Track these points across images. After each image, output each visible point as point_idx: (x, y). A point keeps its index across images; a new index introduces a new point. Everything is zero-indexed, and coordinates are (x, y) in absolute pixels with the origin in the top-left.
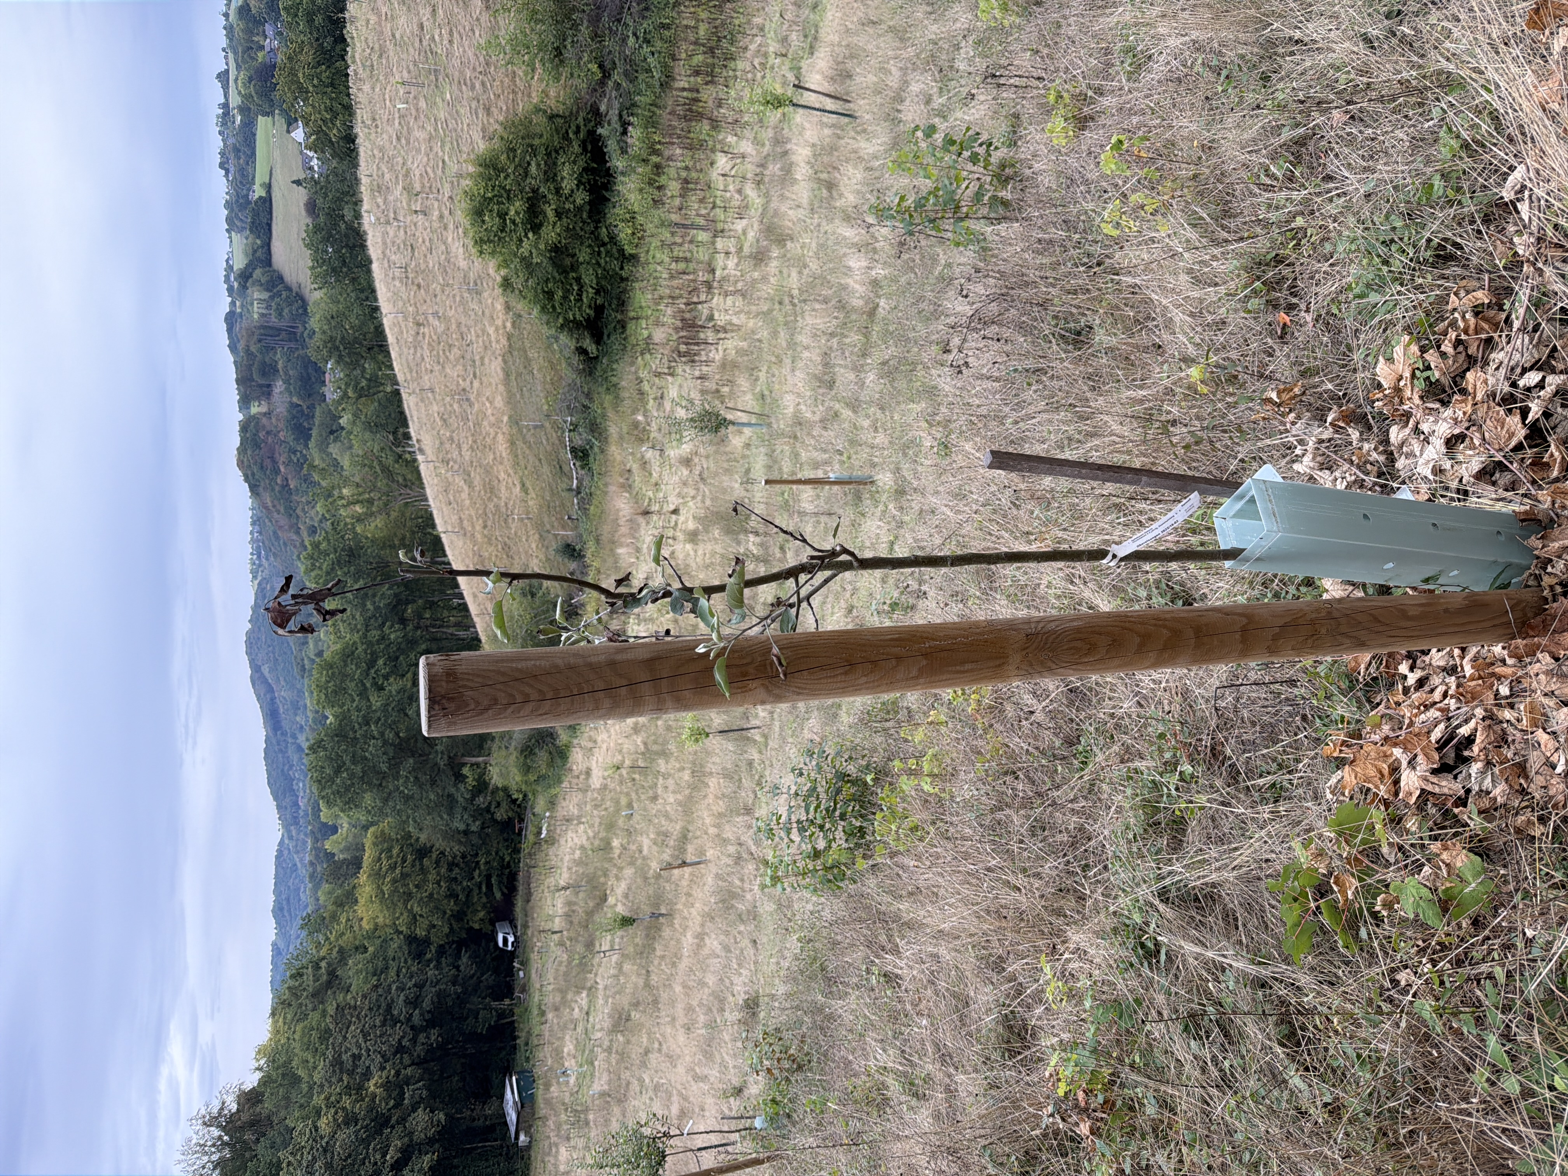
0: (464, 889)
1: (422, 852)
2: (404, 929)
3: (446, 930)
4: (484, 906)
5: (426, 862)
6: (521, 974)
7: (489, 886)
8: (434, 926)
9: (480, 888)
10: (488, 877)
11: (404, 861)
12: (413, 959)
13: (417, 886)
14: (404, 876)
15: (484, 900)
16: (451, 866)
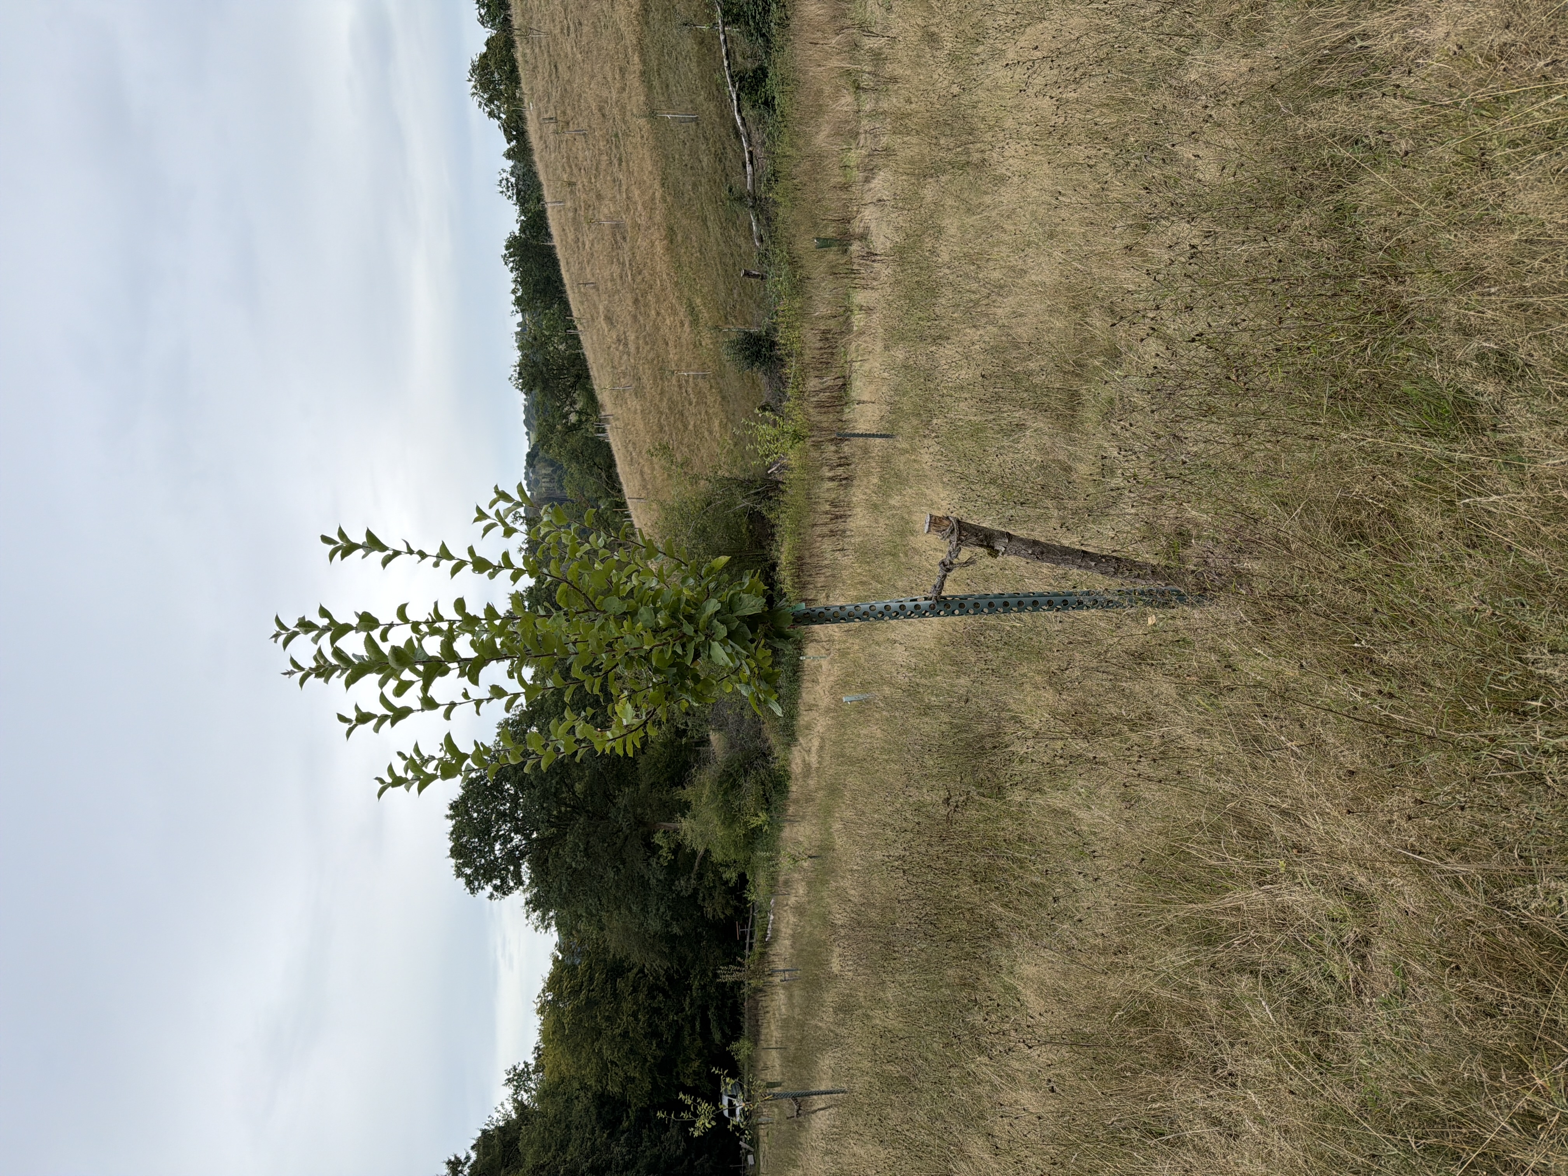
0: (670, 1026)
1: (617, 970)
2: (592, 1082)
3: (648, 1086)
4: (700, 1054)
5: (620, 984)
6: (750, 1158)
7: (705, 1022)
8: (632, 1080)
9: (693, 1027)
10: (704, 1009)
11: (591, 979)
12: (602, 1129)
13: (607, 1019)
14: (591, 1003)
15: (699, 1043)
16: (653, 990)
